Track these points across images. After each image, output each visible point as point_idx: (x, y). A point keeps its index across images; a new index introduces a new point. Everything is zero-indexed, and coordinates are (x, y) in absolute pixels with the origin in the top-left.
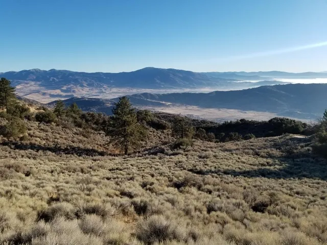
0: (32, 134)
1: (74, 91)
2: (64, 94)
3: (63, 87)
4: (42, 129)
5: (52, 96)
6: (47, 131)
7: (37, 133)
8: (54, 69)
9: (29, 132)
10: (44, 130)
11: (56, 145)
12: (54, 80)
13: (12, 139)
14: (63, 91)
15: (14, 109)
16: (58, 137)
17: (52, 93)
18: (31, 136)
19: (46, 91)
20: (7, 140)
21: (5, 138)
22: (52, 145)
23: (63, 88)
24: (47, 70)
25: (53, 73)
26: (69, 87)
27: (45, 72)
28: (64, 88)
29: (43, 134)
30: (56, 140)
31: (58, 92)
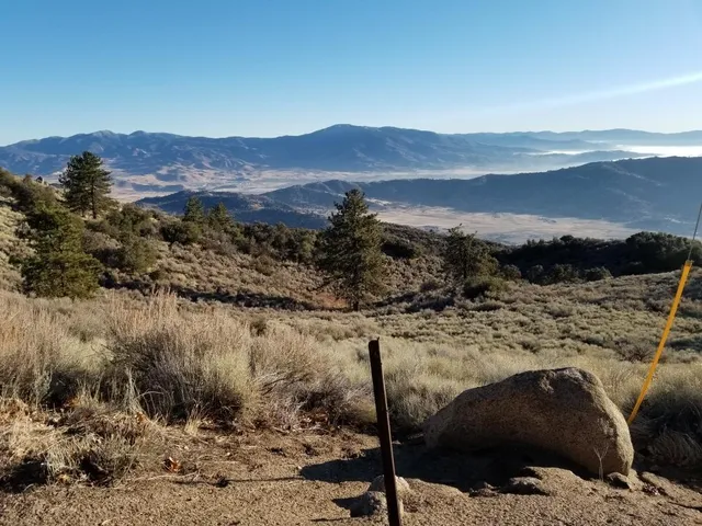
0: (167, 266)
1: (183, 178)
2: (163, 184)
3: (159, 169)
4: (179, 258)
5: (139, 188)
6: (190, 261)
7: (176, 265)
8: (141, 132)
9: (159, 261)
10: (183, 258)
11: (219, 289)
12: (141, 154)
13: (136, 275)
14: (160, 177)
15: (122, 216)
16: (215, 273)
17: (138, 183)
18: (168, 270)
19: (126, 179)
20: (128, 277)
21: (124, 275)
22: (210, 288)
23: (160, 172)
24: (128, 133)
25: (140, 139)
26: (173, 168)
27: (123, 137)
28: (164, 171)
29: (187, 267)
30: (213, 278)
31: (150, 179)
